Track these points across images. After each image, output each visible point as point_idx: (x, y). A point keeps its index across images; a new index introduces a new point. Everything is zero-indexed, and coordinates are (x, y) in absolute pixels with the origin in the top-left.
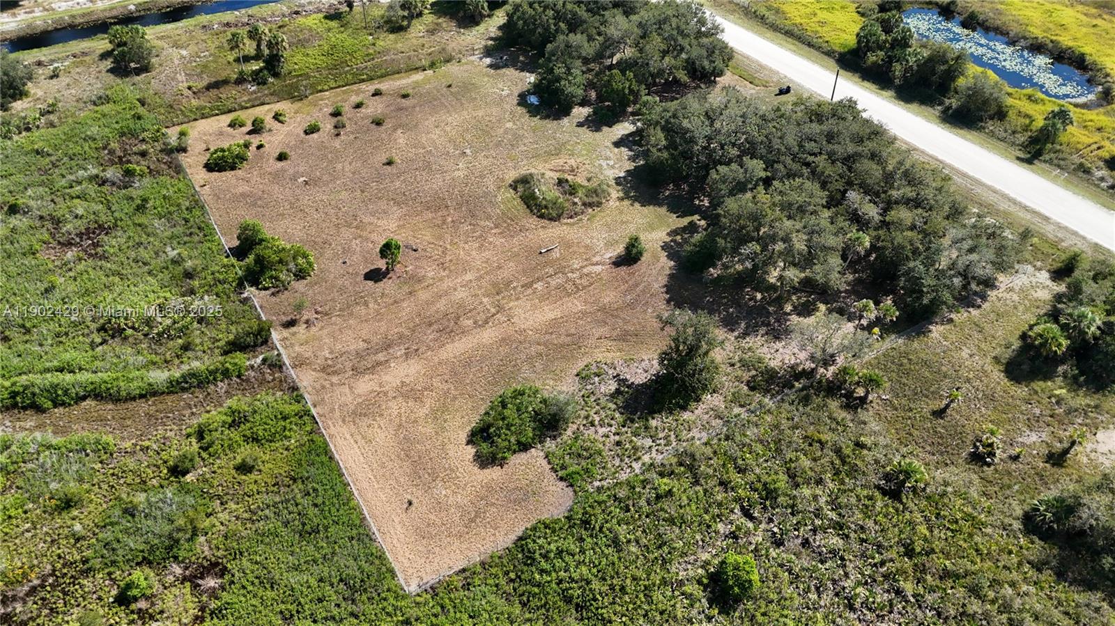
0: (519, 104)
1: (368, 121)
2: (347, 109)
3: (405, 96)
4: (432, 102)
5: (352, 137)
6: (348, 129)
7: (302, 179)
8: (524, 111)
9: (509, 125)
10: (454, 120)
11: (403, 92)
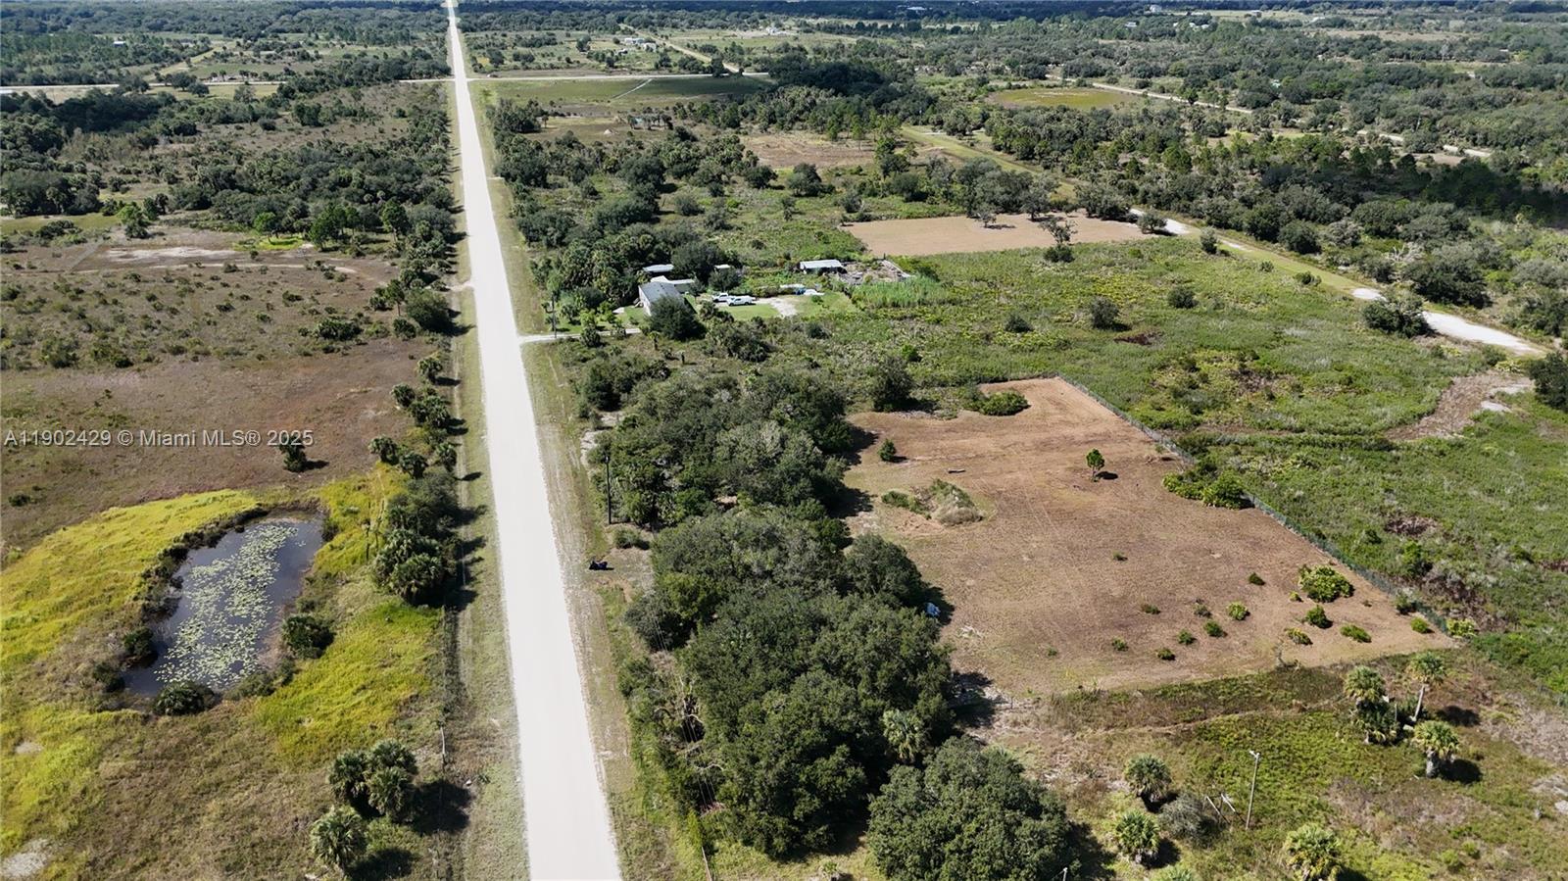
0: (952, 608)
1: (1166, 615)
2: (1203, 638)
3: (1123, 648)
4: (1075, 631)
5: (1179, 596)
6: (1190, 611)
7: (1217, 556)
8: (946, 598)
9: (970, 582)
10: (1042, 600)
11: (1124, 655)
